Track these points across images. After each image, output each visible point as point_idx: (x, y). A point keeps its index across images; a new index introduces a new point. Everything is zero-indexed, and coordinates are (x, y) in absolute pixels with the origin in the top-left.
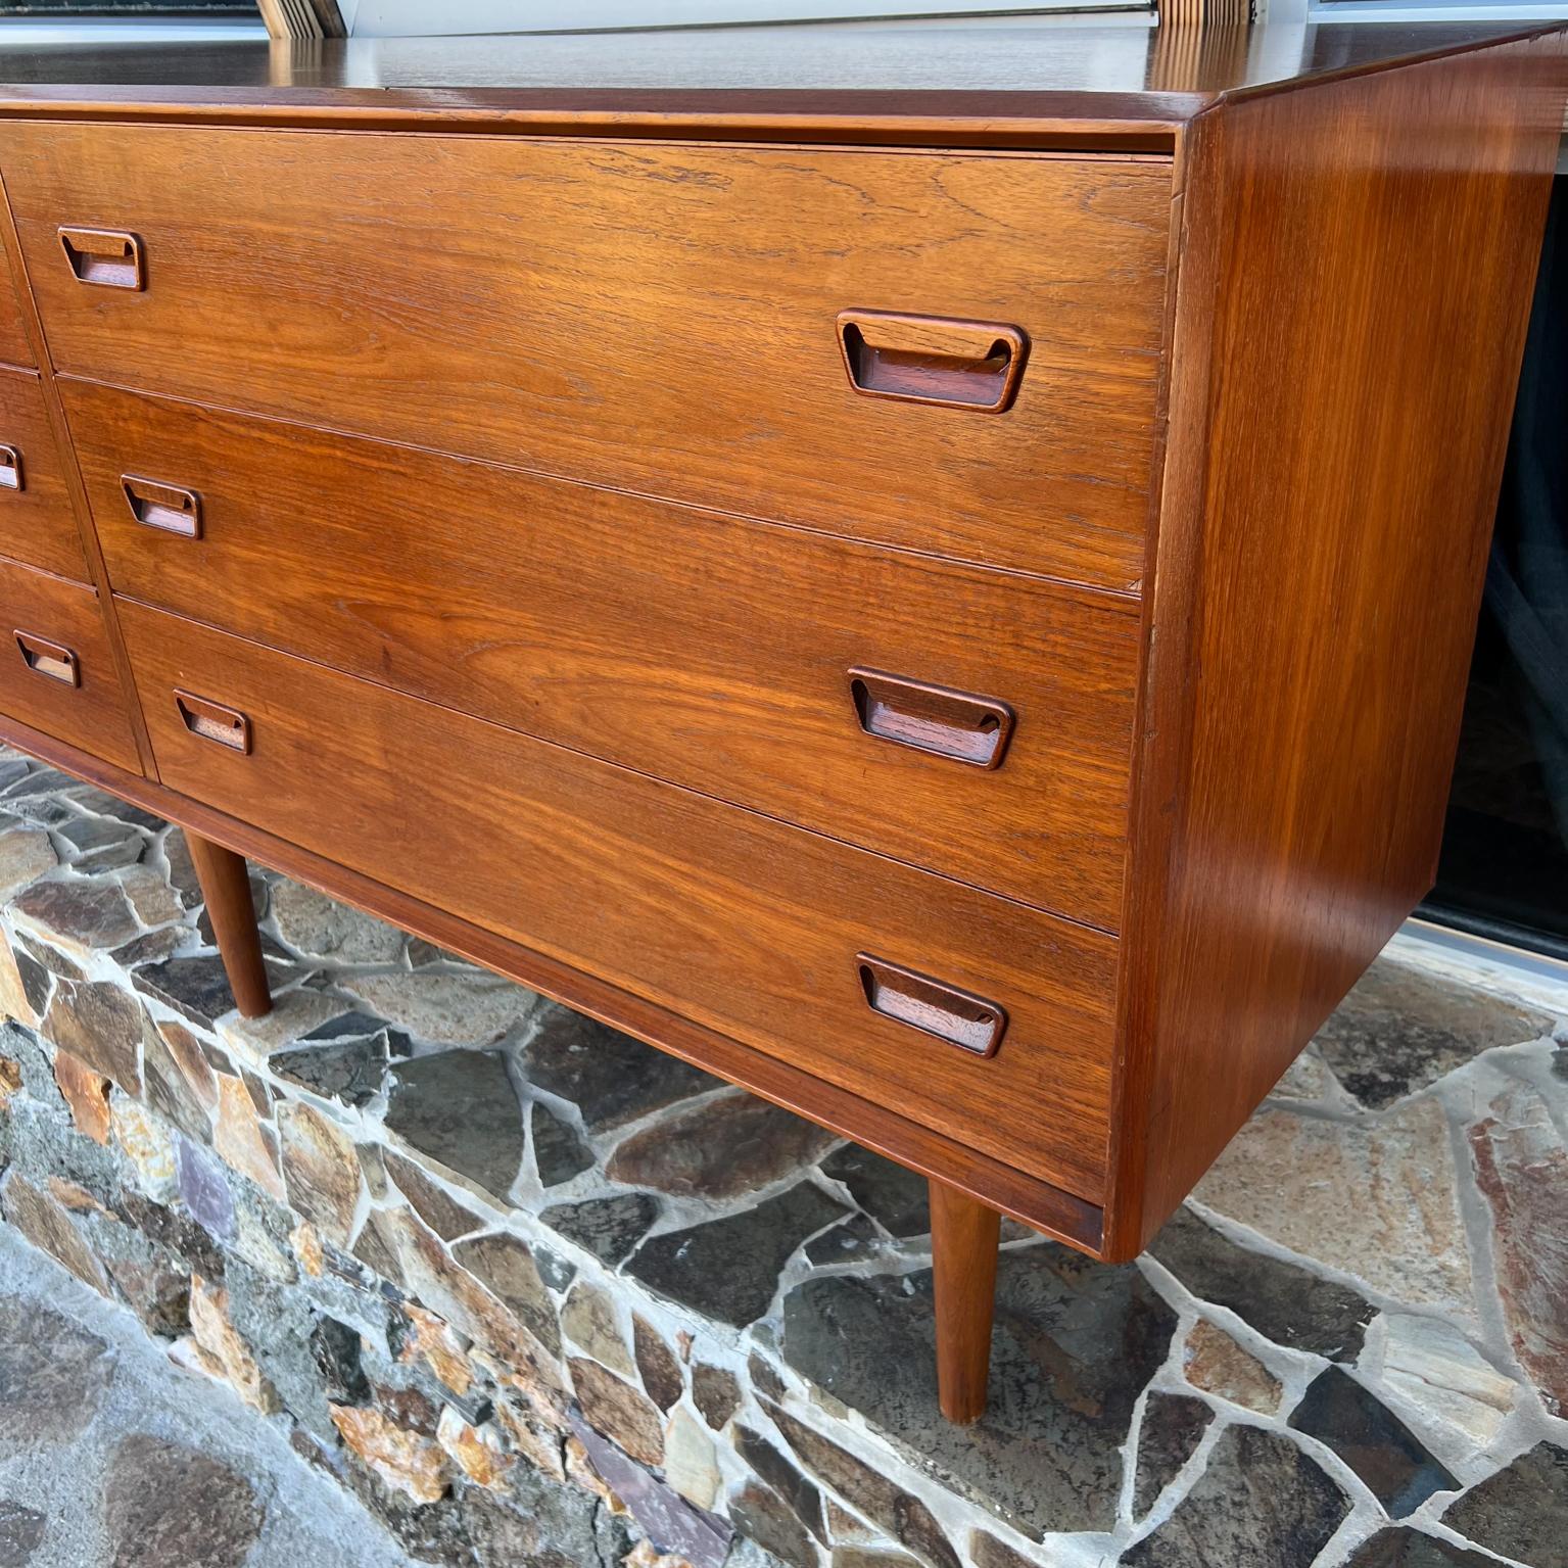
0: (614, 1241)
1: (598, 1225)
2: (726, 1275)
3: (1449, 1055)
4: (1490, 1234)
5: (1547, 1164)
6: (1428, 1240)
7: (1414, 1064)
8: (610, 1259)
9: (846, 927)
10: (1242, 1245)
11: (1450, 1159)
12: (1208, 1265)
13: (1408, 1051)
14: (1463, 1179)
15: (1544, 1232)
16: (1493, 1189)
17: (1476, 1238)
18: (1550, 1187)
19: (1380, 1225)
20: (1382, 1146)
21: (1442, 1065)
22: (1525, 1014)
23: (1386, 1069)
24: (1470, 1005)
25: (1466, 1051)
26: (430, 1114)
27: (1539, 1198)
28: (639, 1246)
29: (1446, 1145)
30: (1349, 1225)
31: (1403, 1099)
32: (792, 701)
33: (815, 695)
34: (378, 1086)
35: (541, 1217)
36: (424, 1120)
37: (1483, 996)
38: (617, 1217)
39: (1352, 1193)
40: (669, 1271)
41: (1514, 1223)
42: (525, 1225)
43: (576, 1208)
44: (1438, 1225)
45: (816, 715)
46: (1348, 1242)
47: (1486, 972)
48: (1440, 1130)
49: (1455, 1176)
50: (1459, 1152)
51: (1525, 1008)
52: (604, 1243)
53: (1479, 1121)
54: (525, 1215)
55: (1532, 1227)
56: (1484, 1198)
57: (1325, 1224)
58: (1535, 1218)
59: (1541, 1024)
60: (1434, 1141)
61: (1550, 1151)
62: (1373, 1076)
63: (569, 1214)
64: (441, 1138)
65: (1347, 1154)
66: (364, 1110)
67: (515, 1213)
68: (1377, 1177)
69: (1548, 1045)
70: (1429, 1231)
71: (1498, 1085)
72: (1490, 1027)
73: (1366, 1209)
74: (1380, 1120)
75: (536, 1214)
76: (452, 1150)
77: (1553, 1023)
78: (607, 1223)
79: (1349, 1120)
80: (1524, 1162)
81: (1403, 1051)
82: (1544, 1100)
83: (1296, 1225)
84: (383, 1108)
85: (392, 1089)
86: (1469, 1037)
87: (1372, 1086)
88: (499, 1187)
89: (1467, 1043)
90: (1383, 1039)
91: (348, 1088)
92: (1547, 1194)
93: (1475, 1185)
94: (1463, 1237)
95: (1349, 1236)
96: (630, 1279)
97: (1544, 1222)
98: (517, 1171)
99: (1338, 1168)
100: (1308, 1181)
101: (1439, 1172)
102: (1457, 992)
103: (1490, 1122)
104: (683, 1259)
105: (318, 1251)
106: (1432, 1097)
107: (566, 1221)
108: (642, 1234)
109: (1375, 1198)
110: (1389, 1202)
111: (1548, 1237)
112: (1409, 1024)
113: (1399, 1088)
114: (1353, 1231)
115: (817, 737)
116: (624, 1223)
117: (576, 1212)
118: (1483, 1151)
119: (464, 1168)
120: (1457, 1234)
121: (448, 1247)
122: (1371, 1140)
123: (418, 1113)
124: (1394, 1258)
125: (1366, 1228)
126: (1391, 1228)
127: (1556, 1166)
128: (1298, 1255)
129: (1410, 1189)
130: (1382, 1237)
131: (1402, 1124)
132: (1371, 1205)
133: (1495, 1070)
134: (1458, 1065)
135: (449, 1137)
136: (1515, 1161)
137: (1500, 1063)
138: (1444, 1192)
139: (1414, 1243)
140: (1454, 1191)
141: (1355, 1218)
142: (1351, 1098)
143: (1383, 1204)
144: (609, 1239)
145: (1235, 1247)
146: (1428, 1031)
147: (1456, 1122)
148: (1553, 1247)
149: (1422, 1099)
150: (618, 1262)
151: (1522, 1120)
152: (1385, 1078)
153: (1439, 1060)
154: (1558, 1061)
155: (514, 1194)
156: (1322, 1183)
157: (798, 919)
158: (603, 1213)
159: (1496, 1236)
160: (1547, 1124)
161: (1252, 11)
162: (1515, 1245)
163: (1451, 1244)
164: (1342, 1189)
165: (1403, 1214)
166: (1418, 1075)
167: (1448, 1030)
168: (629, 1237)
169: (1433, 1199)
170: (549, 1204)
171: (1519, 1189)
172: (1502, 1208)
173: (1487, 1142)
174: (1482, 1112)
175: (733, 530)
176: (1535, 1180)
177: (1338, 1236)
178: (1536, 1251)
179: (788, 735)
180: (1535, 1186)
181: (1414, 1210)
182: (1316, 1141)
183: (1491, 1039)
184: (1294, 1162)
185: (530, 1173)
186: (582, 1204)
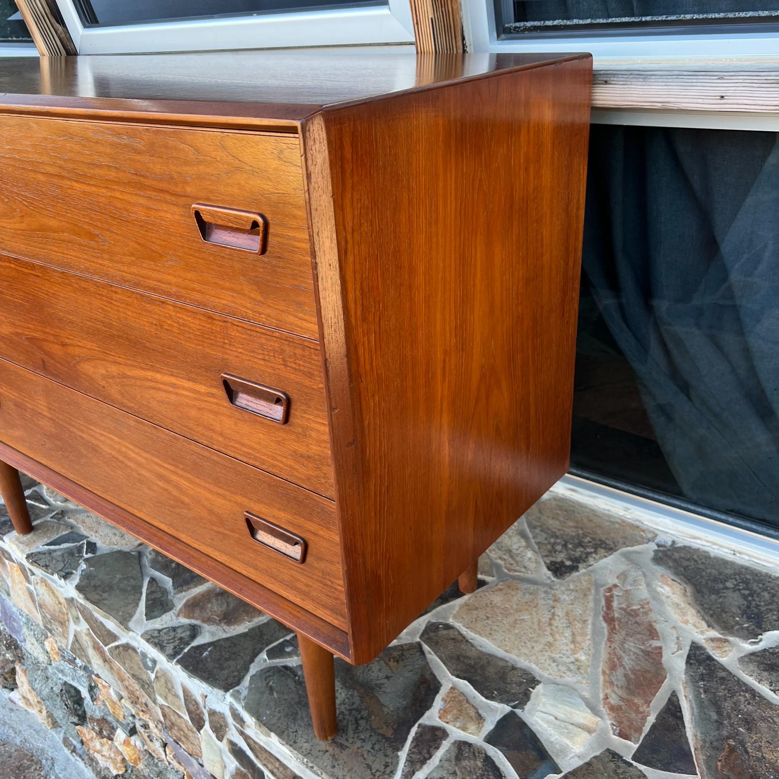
0: (175, 647)
1: (168, 640)
2: (225, 665)
3: (602, 551)
4: (603, 643)
5: (639, 607)
6: (572, 646)
7: (584, 556)
8: (171, 657)
9: (239, 499)
10: (480, 649)
11: (591, 605)
12: (462, 659)
13: (582, 549)
14: (596, 615)
15: (630, 642)
16: (609, 620)
17: (596, 644)
18: (638, 619)
19: (550, 639)
20: (559, 598)
21: (597, 557)
22: (643, 531)
23: (570, 559)
24: (617, 526)
25: (610, 549)
26: (99, 583)
27: (632, 625)
28: (186, 651)
29: (591, 598)
30: (535, 639)
31: (575, 574)
32: (202, 389)
33: (211, 386)
34: (76, 569)
35: (142, 636)
36: (95, 587)
37: (624, 521)
38: (178, 636)
39: (539, 621)
40: (198, 663)
41: (617, 638)
42: (135, 640)
43: (159, 631)
44: (579, 639)
45: (213, 395)
46: (533, 647)
47: (627, 509)
48: (589, 589)
49: (592, 614)
50: (597, 601)
51: (644, 527)
52: (170, 649)
53: (609, 586)
54: (135, 635)
55: (625, 639)
56: (604, 625)
57: (523, 638)
58: (627, 635)
59: (650, 536)
60: (585, 595)
61: (642, 600)
62: (562, 562)
63: (156, 634)
64: (101, 596)
65: (541, 602)
66: (67, 581)
67: (131, 633)
68: (554, 614)
69: (653, 546)
70: (573, 642)
71: (623, 567)
72: (626, 538)
73: (545, 630)
74: (561, 584)
75: (140, 634)
76: (105, 602)
77: (656, 535)
78: (173, 638)
79: (546, 585)
80: (628, 606)
81: (581, 549)
82: (645, 575)
83: (509, 638)
84: (76, 579)
85: (82, 571)
86: (614, 543)
87: (561, 567)
88: (124, 621)
89: (612, 546)
90: (570, 544)
91: (61, 570)
92: (636, 622)
93: (601, 618)
94: (589, 645)
95: (534, 644)
96: (179, 666)
97: (631, 637)
98: (135, 612)
99: (535, 609)
100: (520, 616)
101: (584, 612)
102: (612, 519)
103: (615, 586)
104: (206, 658)
105: (57, 650)
106: (589, 574)
107: (155, 639)
108: (188, 644)
109: (550, 624)
110: (557, 627)
111: (632, 644)
112: (585, 536)
113: (574, 568)
114: (536, 642)
115: (214, 406)
116: (181, 639)
117: (159, 633)
118: (609, 601)
119: (110, 610)
120: (587, 643)
121: (106, 649)
122: (554, 596)
123: (93, 583)
124: (553, 655)
125: (543, 640)
126: (555, 640)
127: (643, 608)
128: (507, 654)
129: (568, 620)
130: (550, 645)
131: (572, 587)
132: (548, 629)
133: (623, 559)
134: (605, 557)
135: (105, 595)
136: (624, 606)
137: (626, 556)
138: (585, 622)
139: (565, 648)
140: (590, 622)
141: (539, 635)
142: (549, 573)
143: (554, 628)
144: (172, 647)
145: (477, 650)
146: (594, 539)
147: (598, 586)
148: (633, 649)
149: (584, 574)
150: (174, 658)
151: (631, 585)
152: (568, 563)
153: (596, 554)
154: (655, 555)
155: (131, 624)
156: (526, 617)
157: (219, 494)
158: (172, 634)
159: (606, 644)
160: (643, 587)
161: (464, 45)
162: (615, 648)
163: (583, 649)
164: (535, 620)
165: (562, 633)
166: (585, 562)
167: (604, 539)
168: (182, 646)
169: (578, 625)
170: (147, 629)
171: (622, 620)
172: (612, 630)
173: (612, 596)
174: (612, 580)
175: (167, 306)
176: (632, 615)
177: (529, 645)
178: (624, 652)
179: (203, 405)
180: (631, 618)
181: (568, 631)
182: (527, 596)
183: (624, 543)
184: (515, 606)
185: (141, 614)
186: (163, 629)
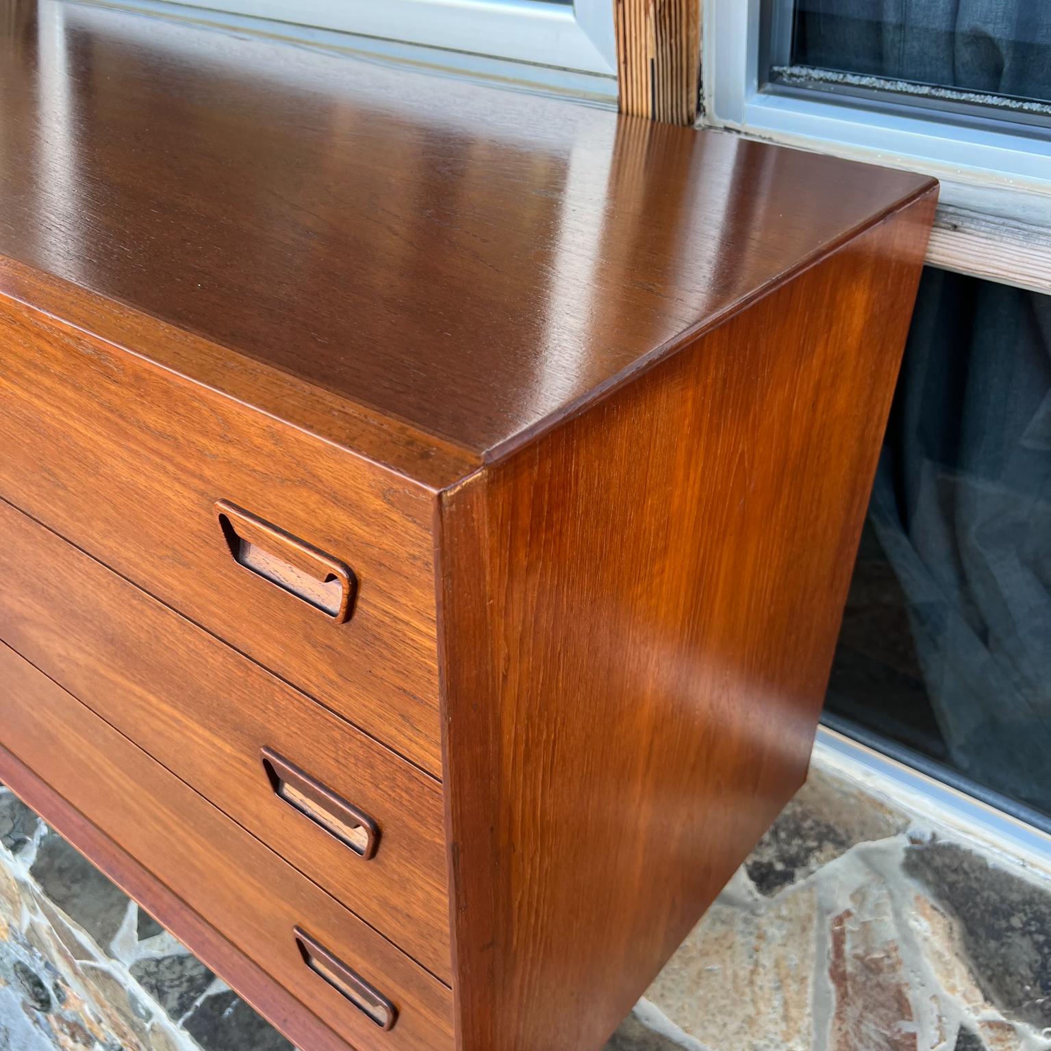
0: (181, 996)
1: (172, 980)
2: (257, 1037)
3: (829, 847)
4: (830, 1022)
5: (882, 955)
6: (783, 1026)
7: (802, 854)
8: (175, 1014)
9: (287, 907)
10: (646, 1023)
11: (813, 949)
12: (618, 1041)
13: (800, 842)
14: (820, 967)
15: (870, 1021)
16: (839, 977)
17: (820, 1023)
18: (881, 978)
19: (750, 1010)
20: (765, 933)
21: (822, 857)
22: (890, 813)
23: (782, 859)
24: (852, 801)
25: (842, 844)
26: (66, 864)
27: (872, 988)
28: (198, 1003)
29: (812, 934)
30: (729, 1008)
31: (789, 888)
32: (228, 749)
33: (242, 752)
34: (31, 834)
35: (131, 970)
36: (61, 871)
37: (862, 793)
38: (188, 973)
39: (735, 975)
40: (216, 1029)
41: (852, 1012)
42: (121, 972)
43: (158, 962)
44: (794, 1013)
45: (244, 764)
46: (725, 1025)
47: (867, 774)
48: (810, 919)
49: (813, 965)
50: (821, 940)
51: (890, 805)
52: (173, 1000)
53: (840, 912)
54: (119, 965)
55: (861, 1016)
56: (832, 986)
57: (712, 1006)
58: (865, 1007)
59: (900, 822)
60: (804, 929)
61: (887, 943)
62: (770, 865)
63: (152, 969)
64: (69, 888)
65: (739, 939)
66: (18, 856)
67: (113, 961)
68: (756, 963)
69: (902, 842)
70: (786, 1018)
71: (859, 878)
72: (863, 823)
73: (743, 994)
74: (769, 907)
75: (128, 965)
76: (76, 901)
77: (908, 822)
78: (179, 978)
79: (745, 906)
80: (867, 953)
81: (797, 842)
82: (891, 896)
83: (690, 1006)
84: (31, 854)
85: (42, 838)
86: (847, 831)
87: (768, 874)
88: (104, 939)
89: (844, 837)
90: (784, 830)
91: (8, 835)
92: (879, 985)
93: (826, 973)
94: (809, 1026)
95: (727, 1019)
96: (186, 1033)
97: (871, 1012)
98: (120, 923)
99: (729, 952)
100: (706, 964)
101: (802, 960)
102: (845, 789)
103: (848, 913)
104: (229, 1019)
105: (6, 926)
106: (810, 888)
107: (152, 977)
108: (202, 991)
109: (752, 983)
110: (761, 988)
111: (873, 1026)
112: (805, 816)
113: (788, 877)
114: (730, 1014)
115: (246, 778)
116: (191, 980)
117: (157, 966)
118: (839, 940)
119: (81, 918)
120: (806, 1022)
121: (78, 962)
122: (758, 927)
123: (57, 863)
124: (755, 1042)
125: (740, 1013)
126: (759, 1013)
127: (888, 957)
128: (686, 1035)
129: (778, 974)
130: (750, 1021)
131: (784, 912)
132: (747, 990)
133: (860, 863)
134: (834, 857)
135: (76, 888)
136: (860, 951)
137: (865, 857)
138: (803, 980)
139: (771, 1027)
140: (810, 980)
141: (734, 1003)
142: (751, 885)
143: (756, 989)
144: (177, 995)
145: (642, 1025)
146: (817, 823)
147: (824, 911)
148: (874, 1036)
149: (803, 889)
150: (180, 1017)
151: (871, 913)
152: (779, 867)
153: (821, 851)
154: (908, 857)
155: (115, 946)
156: (716, 967)
157: (252, 884)
158: (177, 968)
159: (834, 1024)
160: (889, 918)
162: (847, 1033)
163: (799, 1032)
164: (729, 972)
165: (769, 1000)
166: (804, 865)
167: (832, 823)
168: (192, 994)
169: (794, 987)
170: (139, 957)
171: (858, 979)
172: (843, 997)
173: (842, 933)
174: (844, 903)
175: (169, 617)
176: (871, 970)
177: (719, 1019)
178: (861, 1040)
179: (228, 768)
180: (871, 976)
181: (779, 997)
182: (719, 926)
183: (862, 834)
184: (699, 945)
185: (130, 926)
186: (164, 959)
